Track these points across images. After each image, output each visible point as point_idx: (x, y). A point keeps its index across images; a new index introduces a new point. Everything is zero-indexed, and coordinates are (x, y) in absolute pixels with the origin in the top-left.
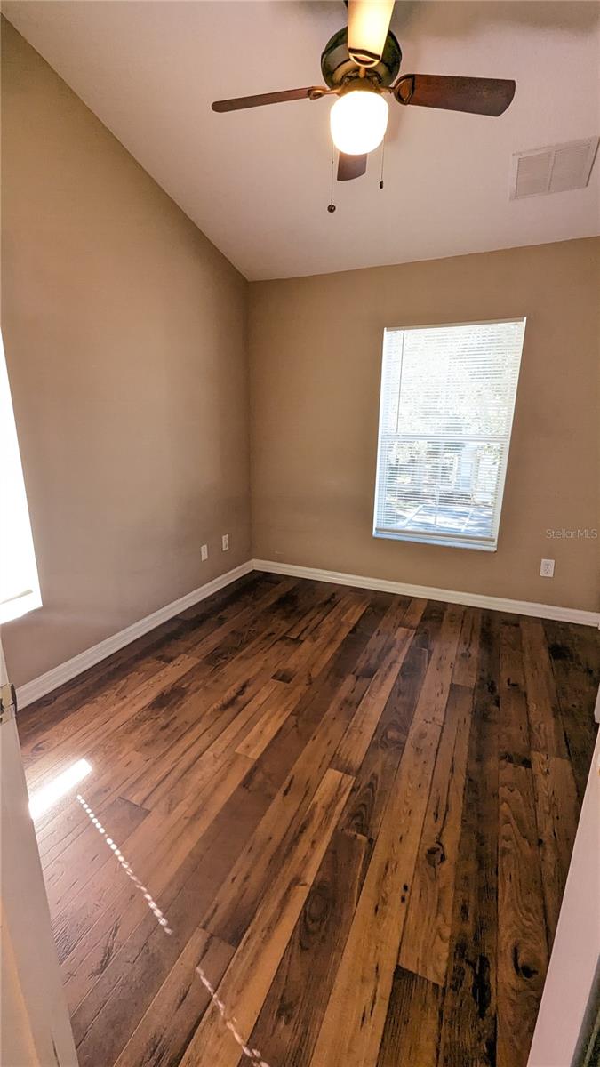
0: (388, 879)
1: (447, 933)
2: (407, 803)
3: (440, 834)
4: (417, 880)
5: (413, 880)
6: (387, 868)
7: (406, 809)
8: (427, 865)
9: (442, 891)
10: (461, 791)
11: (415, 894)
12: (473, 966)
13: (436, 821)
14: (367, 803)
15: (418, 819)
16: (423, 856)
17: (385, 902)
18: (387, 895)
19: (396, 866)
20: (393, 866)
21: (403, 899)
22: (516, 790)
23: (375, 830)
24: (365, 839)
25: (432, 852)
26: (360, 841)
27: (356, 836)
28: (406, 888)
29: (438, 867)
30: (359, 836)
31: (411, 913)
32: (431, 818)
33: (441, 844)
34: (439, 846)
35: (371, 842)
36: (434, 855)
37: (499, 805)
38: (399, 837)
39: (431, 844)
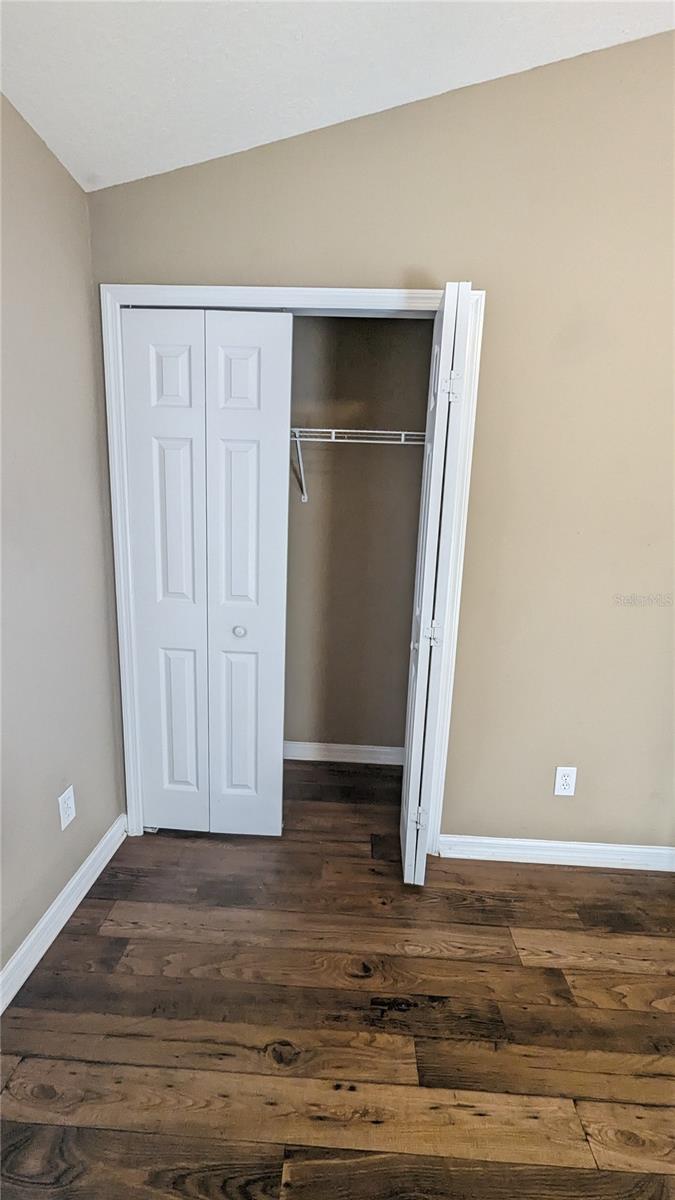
0: (335, 1113)
1: (365, 1035)
2: (208, 1104)
3: (253, 1048)
4: (325, 1073)
5: (326, 1079)
6: (321, 1118)
7: (219, 1104)
8: (299, 1063)
9: (325, 1042)
10: (175, 1023)
11: (340, 1074)
12: (383, 1011)
13: (234, 1056)
14: (218, 1182)
15: (231, 1082)
16: (288, 1070)
17: (365, 1113)
18: (356, 1112)
19: (314, 1105)
20: (315, 1108)
21: (352, 1089)
22: (167, 958)
23: (268, 1150)
24: (286, 1168)
25: (280, 1059)
26: (292, 1174)
27: (287, 1185)
28: (338, 1087)
29: (298, 1050)
30: (285, 1178)
31: (365, 1075)
32: (227, 1063)
33: (266, 1047)
34: (270, 1049)
35: (289, 1154)
36: (283, 1056)
37: (195, 979)
38: (270, 1108)
39: (268, 1059)
